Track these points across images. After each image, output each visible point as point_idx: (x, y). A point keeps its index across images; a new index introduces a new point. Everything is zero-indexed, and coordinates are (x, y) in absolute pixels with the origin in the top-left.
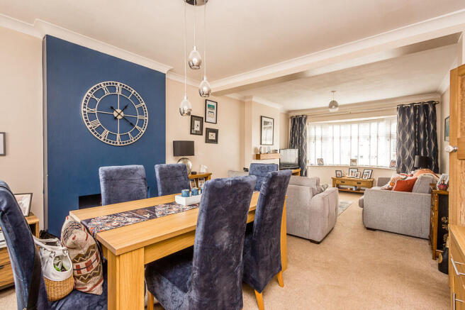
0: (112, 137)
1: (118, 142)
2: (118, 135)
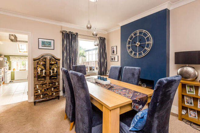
0: (135, 54)
1: (138, 56)
2: (138, 53)
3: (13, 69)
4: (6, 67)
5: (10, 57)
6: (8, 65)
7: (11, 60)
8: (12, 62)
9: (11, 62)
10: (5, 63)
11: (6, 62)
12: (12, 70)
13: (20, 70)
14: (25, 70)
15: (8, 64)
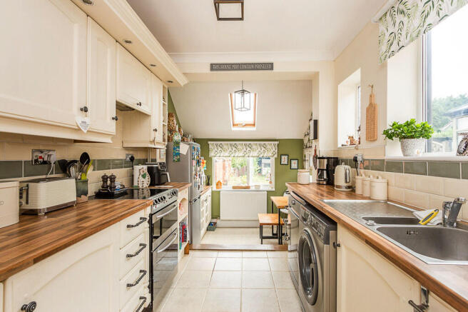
3: (217, 185)
4: (198, 179)
5: (209, 142)
6: (203, 170)
7: (212, 154)
8: (214, 159)
9: (211, 159)
10: (194, 162)
11: (198, 162)
12: (214, 187)
13: (234, 188)
14: (248, 187)
15: (203, 168)
